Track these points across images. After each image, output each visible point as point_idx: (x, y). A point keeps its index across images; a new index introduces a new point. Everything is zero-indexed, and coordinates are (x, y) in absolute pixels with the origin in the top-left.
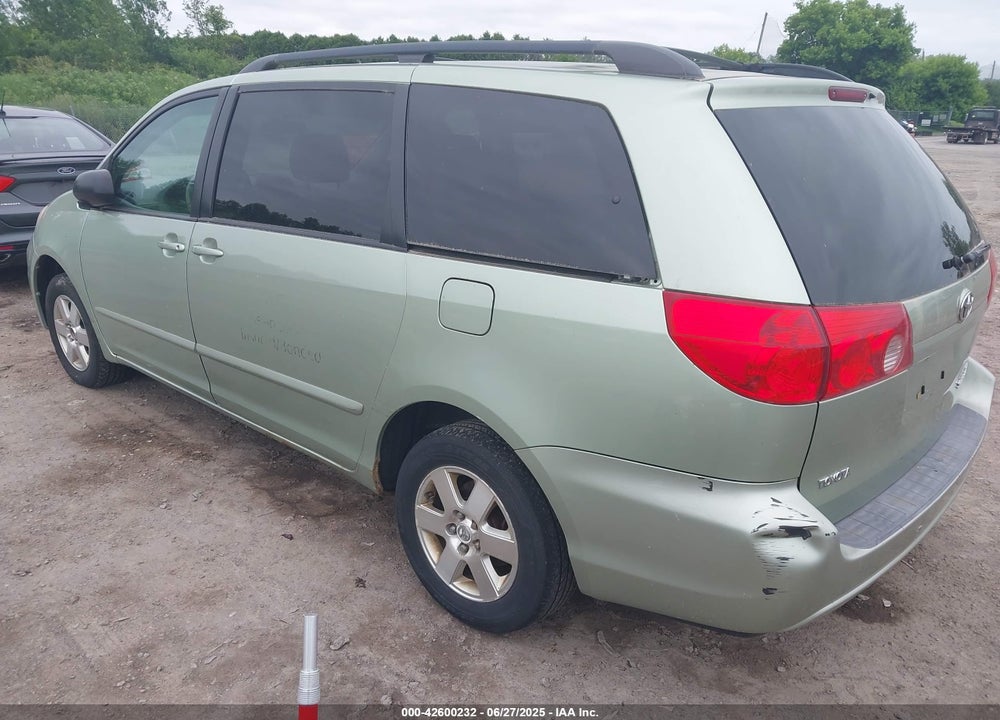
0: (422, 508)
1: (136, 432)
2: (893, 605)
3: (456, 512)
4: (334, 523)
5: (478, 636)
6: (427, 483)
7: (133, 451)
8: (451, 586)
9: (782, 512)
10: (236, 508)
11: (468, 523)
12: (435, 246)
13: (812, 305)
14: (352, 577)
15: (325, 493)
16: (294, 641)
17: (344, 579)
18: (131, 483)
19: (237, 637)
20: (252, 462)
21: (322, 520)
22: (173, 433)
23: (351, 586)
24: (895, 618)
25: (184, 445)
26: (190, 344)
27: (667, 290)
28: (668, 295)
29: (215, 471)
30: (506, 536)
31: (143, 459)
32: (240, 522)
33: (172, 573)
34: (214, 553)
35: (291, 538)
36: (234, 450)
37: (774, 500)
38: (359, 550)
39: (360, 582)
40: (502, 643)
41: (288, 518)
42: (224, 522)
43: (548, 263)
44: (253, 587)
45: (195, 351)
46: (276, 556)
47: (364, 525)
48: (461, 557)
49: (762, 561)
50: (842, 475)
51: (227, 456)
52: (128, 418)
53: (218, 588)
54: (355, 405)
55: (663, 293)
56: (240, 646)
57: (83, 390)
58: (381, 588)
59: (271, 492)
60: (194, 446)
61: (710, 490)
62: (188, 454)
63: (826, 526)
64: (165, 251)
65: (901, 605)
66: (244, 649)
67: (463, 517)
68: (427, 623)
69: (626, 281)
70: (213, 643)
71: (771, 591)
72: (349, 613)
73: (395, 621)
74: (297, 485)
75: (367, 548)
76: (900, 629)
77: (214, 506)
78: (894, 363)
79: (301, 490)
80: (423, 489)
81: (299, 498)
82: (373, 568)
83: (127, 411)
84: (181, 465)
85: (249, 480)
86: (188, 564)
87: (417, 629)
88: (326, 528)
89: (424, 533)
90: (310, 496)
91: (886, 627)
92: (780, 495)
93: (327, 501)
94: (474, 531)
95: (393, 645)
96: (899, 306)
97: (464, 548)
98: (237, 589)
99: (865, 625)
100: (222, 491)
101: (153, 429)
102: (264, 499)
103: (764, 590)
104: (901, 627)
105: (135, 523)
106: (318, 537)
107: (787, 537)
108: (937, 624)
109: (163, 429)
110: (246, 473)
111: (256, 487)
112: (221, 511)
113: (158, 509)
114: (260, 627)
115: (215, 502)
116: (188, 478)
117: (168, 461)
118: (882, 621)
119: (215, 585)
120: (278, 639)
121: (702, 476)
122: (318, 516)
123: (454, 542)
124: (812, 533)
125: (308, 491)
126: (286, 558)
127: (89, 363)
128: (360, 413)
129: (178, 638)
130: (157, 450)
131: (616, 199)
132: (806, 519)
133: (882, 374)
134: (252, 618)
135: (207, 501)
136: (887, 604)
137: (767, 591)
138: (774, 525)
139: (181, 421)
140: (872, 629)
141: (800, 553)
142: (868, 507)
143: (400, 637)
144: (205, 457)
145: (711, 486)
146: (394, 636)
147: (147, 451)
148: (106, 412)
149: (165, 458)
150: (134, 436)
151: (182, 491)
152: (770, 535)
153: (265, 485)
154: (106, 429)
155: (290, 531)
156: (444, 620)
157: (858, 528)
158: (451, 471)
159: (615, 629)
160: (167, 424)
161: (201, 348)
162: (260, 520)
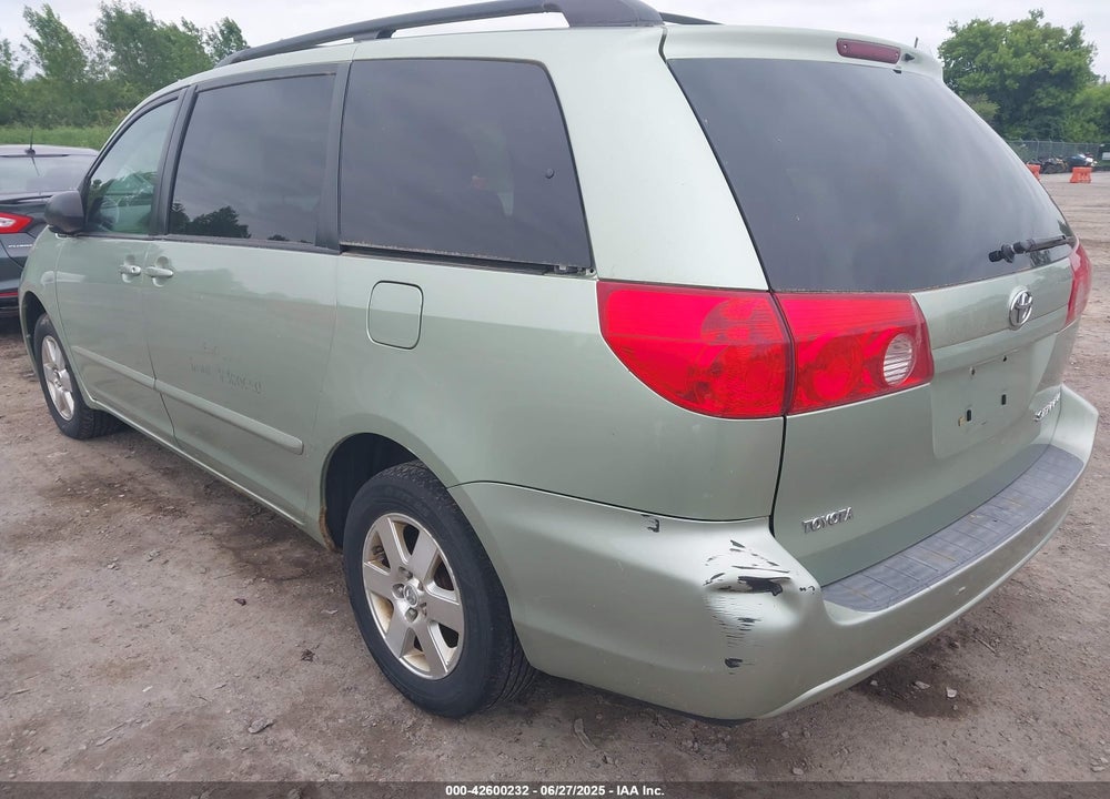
0: (369, 565)
1: (111, 486)
2: (958, 695)
3: (402, 569)
4: (298, 588)
5: (428, 721)
6: (373, 534)
7: (98, 507)
8: (401, 660)
9: (744, 559)
10: (192, 569)
11: (415, 583)
12: (367, 245)
13: (771, 291)
14: (300, 649)
15: (298, 554)
16: (208, 722)
17: (290, 651)
18: (86, 540)
19: (144, 715)
20: (227, 519)
21: (286, 583)
22: (151, 488)
23: (295, 659)
24: (959, 711)
25: (158, 500)
26: (150, 380)
27: (601, 280)
28: (603, 285)
29: (184, 528)
30: (451, 598)
31: (108, 516)
32: (192, 585)
33: (96, 640)
34: (150, 619)
35: (244, 603)
36: (213, 506)
37: (735, 543)
38: (318, 619)
39: (308, 655)
40: (455, 731)
41: (247, 582)
42: (175, 584)
43: (479, 257)
44: (182, 657)
45: (155, 388)
46: (221, 623)
47: (332, 590)
48: (410, 624)
49: (720, 623)
50: (840, 517)
51: (202, 512)
52: (108, 471)
53: (139, 660)
54: (295, 442)
55: (598, 284)
56: (143, 726)
57: (69, 441)
58: (330, 662)
59: (237, 552)
60: (169, 501)
61: (656, 530)
62: (160, 509)
63: (803, 579)
64: (124, 276)
65: (970, 697)
66: (148, 729)
67: (411, 576)
68: (372, 705)
69: (562, 273)
70: (112, 722)
71: (734, 663)
72: (285, 691)
73: (336, 702)
74: (269, 544)
75: (326, 617)
76: (962, 725)
77: (169, 567)
78: (903, 371)
79: (272, 550)
80: (370, 543)
81: (266, 559)
82: (327, 640)
83: (109, 464)
84: (148, 522)
85: (218, 538)
86: (116, 631)
87: (358, 710)
88: (287, 592)
89: (373, 596)
90: (279, 557)
91: (945, 723)
92: (740, 537)
93: (298, 563)
94: (420, 592)
95: (324, 729)
96: (908, 298)
97: (413, 614)
98: (163, 660)
99: (919, 720)
100: (183, 550)
101: (130, 483)
102: (227, 560)
103: (726, 661)
104: (964, 723)
105: (73, 584)
106: (275, 602)
107: (749, 591)
108: (1013, 719)
109: (140, 483)
110: (216, 531)
111: (222, 547)
112: (176, 572)
113: (104, 570)
114: (174, 704)
115: (170, 563)
116: (151, 535)
117: (133, 517)
118: (941, 715)
119: (138, 655)
120: (191, 718)
121: (647, 513)
122: (282, 579)
123: (403, 606)
124: (784, 587)
125: (280, 552)
126: (231, 626)
127: (75, 410)
128: (302, 451)
129: (75, 714)
130: (127, 505)
131: (549, 172)
132: (774, 568)
133: (881, 386)
134: (169, 694)
135: (162, 561)
136: (952, 693)
137: (731, 663)
138: (732, 575)
139: (165, 474)
140: (926, 724)
141: (768, 613)
142: (889, 563)
143: (335, 720)
144: (178, 512)
145: (658, 526)
146: (327, 719)
147: (115, 505)
148: (85, 465)
149: (133, 514)
150: (106, 489)
151: (139, 550)
152: (727, 588)
153: (232, 545)
154: (79, 482)
155: (246, 596)
156: (394, 701)
157: (867, 587)
158: (395, 519)
159: (599, 717)
160: (147, 478)
161: (161, 385)
162: (215, 583)
